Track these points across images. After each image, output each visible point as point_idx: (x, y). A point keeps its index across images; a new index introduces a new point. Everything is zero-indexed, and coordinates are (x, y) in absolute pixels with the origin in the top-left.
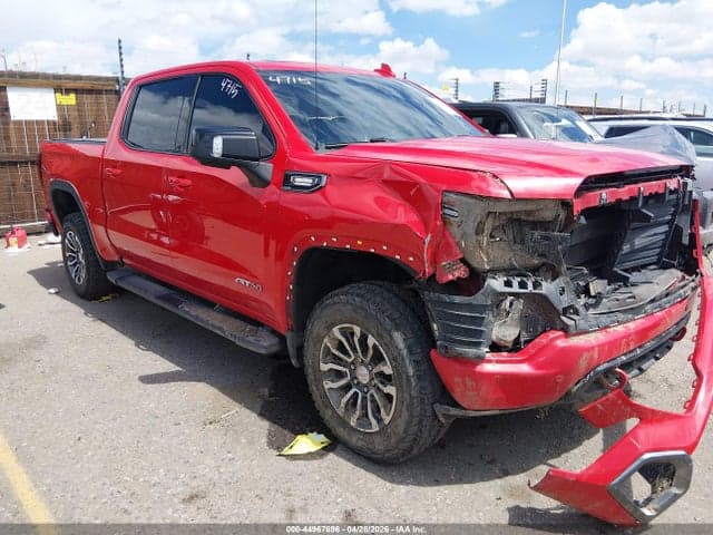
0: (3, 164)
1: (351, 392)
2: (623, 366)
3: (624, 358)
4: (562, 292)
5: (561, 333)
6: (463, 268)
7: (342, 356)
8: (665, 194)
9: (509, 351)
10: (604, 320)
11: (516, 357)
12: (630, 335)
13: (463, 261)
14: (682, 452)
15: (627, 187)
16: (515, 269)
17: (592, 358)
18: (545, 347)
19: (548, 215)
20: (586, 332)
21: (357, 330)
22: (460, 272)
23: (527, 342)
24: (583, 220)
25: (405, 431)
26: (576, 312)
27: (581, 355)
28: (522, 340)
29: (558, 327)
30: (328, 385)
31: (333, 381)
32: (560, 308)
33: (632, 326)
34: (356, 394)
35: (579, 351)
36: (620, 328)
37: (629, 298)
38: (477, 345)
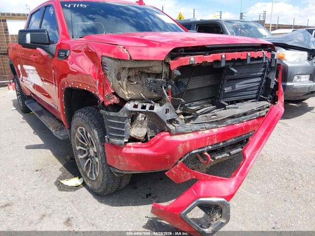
0: (2, 54)
1: (88, 161)
2: (210, 152)
3: (210, 147)
4: (167, 111)
5: (168, 133)
6: (116, 98)
7: (83, 143)
8: (246, 60)
9: (143, 142)
10: (196, 127)
11: (145, 145)
12: (212, 136)
13: (115, 94)
14: (223, 199)
15: (212, 55)
16: (144, 99)
17: (185, 147)
18: (158, 140)
19: (157, 69)
20: (183, 133)
21: (84, 129)
22: (115, 100)
23: (151, 138)
24: (178, 73)
25: (103, 181)
26: (177, 123)
27: (178, 145)
28: (149, 136)
29: (167, 130)
30: (80, 157)
31: (81, 155)
32: (165, 120)
33: (215, 131)
34: (89, 161)
35: (177, 143)
36: (207, 132)
37: (213, 115)
38: (122, 138)
